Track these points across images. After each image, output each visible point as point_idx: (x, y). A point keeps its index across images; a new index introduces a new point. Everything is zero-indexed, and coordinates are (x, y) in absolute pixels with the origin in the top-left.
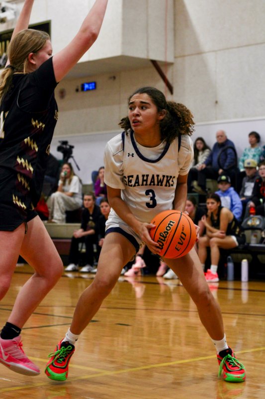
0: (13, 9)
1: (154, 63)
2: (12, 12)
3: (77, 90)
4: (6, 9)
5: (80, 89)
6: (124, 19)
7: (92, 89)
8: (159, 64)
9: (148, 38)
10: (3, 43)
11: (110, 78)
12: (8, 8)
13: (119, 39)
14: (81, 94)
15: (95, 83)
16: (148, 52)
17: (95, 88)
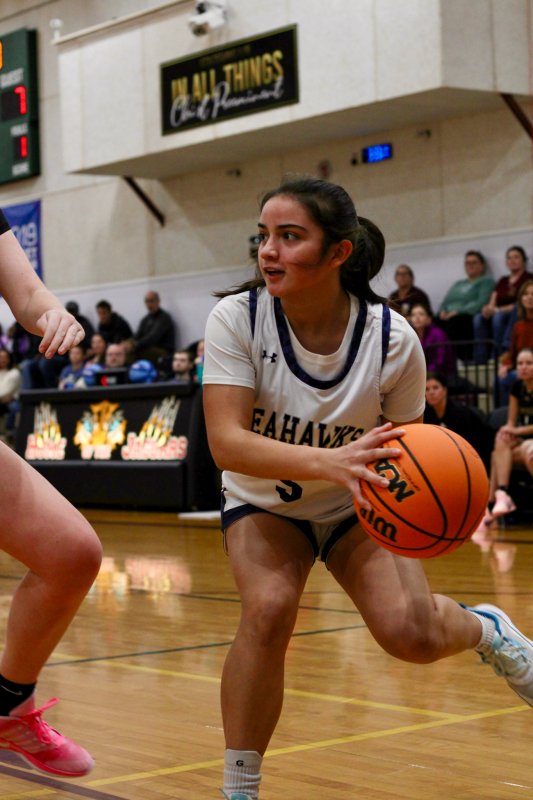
0: (219, 6)
1: (508, 99)
2: (219, 11)
3: (354, 162)
4: (206, 7)
5: (359, 159)
6: (444, 14)
7: (385, 158)
8: (518, 101)
9: (493, 50)
10: (204, 75)
11: (420, 134)
12: (209, 5)
13: (435, 55)
14: (362, 169)
15: (390, 146)
16: (495, 78)
17: (389, 155)
